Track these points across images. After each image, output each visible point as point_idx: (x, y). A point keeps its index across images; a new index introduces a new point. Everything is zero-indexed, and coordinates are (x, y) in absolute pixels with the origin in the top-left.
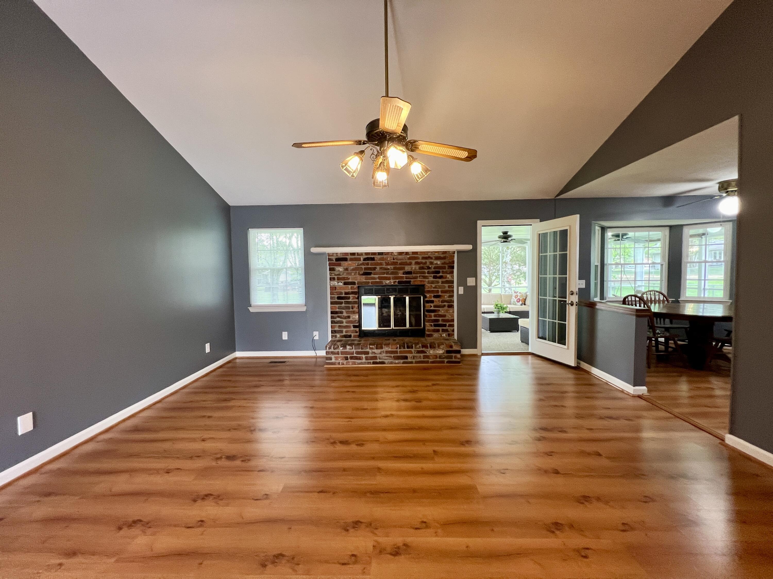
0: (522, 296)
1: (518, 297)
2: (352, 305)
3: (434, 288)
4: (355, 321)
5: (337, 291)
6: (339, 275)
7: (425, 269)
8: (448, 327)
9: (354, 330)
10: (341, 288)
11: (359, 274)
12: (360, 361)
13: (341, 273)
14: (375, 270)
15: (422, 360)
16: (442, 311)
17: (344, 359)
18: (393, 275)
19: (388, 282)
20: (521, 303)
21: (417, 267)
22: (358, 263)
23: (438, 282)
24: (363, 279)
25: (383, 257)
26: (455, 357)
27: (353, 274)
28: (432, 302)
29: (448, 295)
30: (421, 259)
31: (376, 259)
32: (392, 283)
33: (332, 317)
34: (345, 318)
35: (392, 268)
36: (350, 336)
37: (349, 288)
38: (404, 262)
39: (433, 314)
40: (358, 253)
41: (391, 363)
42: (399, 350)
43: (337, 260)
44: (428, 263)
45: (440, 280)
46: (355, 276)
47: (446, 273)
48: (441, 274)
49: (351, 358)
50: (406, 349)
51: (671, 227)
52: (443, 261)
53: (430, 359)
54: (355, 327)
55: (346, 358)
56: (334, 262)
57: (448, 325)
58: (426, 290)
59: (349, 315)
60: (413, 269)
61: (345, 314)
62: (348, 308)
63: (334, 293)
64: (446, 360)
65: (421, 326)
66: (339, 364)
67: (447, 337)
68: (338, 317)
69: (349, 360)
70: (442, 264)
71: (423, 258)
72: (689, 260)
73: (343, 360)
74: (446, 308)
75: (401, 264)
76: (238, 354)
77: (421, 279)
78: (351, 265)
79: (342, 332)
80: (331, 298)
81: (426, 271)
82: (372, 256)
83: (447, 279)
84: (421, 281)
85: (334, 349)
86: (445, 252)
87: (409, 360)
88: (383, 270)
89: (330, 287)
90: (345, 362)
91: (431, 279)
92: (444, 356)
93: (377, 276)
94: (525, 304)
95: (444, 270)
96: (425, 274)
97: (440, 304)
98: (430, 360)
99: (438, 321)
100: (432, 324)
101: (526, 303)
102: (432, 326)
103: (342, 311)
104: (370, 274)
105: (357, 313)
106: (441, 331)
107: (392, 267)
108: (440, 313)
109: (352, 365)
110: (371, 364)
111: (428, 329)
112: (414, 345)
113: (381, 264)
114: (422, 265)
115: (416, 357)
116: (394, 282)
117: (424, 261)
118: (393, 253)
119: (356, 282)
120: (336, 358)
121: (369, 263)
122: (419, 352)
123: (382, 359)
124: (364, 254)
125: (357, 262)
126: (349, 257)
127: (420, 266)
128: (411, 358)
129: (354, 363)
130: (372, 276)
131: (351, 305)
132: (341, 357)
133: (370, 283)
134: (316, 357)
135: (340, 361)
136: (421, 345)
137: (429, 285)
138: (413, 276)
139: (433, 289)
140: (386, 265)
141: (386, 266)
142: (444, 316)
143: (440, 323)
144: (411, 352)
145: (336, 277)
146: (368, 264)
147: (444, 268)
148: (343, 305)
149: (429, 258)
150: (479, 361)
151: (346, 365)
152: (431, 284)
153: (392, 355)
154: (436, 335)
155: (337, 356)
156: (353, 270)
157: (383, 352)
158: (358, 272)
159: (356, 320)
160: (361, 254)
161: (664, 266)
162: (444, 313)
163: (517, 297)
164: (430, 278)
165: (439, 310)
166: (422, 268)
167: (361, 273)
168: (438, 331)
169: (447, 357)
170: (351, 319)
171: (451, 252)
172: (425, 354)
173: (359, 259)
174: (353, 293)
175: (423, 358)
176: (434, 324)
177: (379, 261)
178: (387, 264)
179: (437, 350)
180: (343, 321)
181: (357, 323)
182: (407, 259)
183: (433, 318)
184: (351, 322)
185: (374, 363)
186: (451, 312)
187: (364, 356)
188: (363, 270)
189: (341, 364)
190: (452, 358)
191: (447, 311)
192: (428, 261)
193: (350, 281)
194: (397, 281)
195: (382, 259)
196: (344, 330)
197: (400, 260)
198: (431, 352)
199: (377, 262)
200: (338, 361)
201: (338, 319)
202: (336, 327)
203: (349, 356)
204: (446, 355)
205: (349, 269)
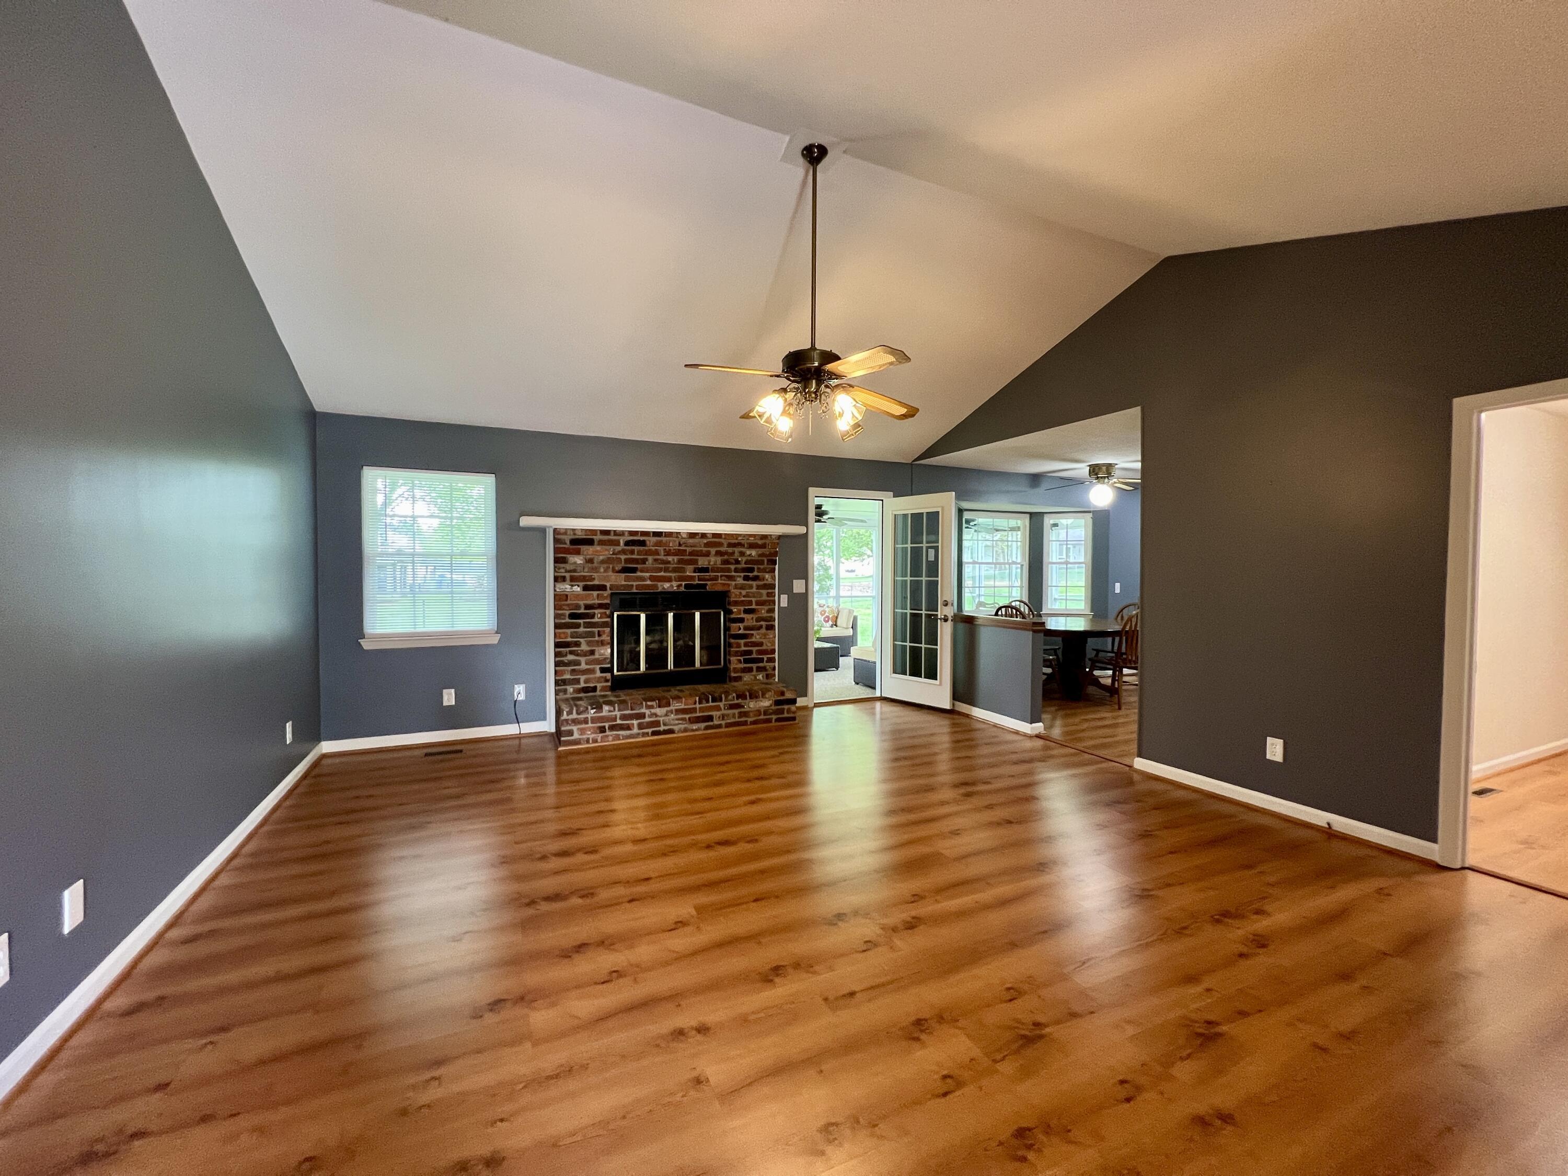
0: (832, 611)
1: (827, 614)
2: (599, 629)
3: (744, 597)
4: (605, 659)
5: (569, 602)
6: (575, 571)
7: (732, 564)
8: (766, 662)
9: (602, 677)
10: (577, 596)
11: (614, 571)
12: (628, 733)
13: (579, 569)
14: (645, 563)
15: (737, 720)
16: (758, 637)
17: (598, 732)
18: (677, 574)
19: (667, 585)
20: (830, 623)
21: (719, 559)
22: (614, 550)
23: (751, 587)
24: (620, 580)
25: (662, 541)
26: (789, 711)
27: (602, 570)
28: (741, 620)
29: (766, 608)
30: (726, 546)
31: (648, 542)
32: (675, 588)
33: (557, 655)
34: (585, 654)
35: (676, 561)
36: (594, 689)
37: (594, 597)
38: (697, 551)
39: (742, 642)
40: (615, 531)
41: (686, 730)
42: (698, 706)
43: (574, 542)
44: (737, 554)
45: (754, 583)
46: (605, 574)
47: (764, 571)
48: (755, 573)
49: (612, 728)
50: (711, 704)
51: (1031, 514)
52: (761, 551)
53: (750, 717)
54: (603, 670)
55: (602, 730)
56: (568, 545)
57: (765, 659)
58: (732, 599)
59: (594, 648)
60: (712, 563)
61: (584, 647)
62: (592, 635)
63: (564, 607)
64: (774, 717)
65: (721, 665)
66: (588, 741)
67: (765, 681)
68: (571, 653)
69: (608, 733)
70: (760, 555)
71: (730, 545)
72: (1050, 560)
73: (596, 733)
74: (763, 631)
75: (691, 554)
76: (328, 747)
77: (724, 580)
78: (599, 552)
79: (577, 681)
80: (557, 616)
81: (733, 567)
82: (642, 538)
83: (765, 582)
84: (724, 584)
85: (578, 713)
86: (764, 537)
87: (716, 722)
88: (660, 564)
89: (555, 595)
90: (599, 736)
91: (740, 581)
92: (771, 711)
93: (648, 574)
94: (836, 625)
95: (762, 567)
96: (731, 572)
97: (755, 623)
98: (750, 720)
99: (750, 652)
100: (742, 658)
101: (838, 623)
102: (740, 661)
103: (579, 641)
104: (634, 570)
105: (608, 644)
106: (755, 669)
107: (676, 558)
108: (753, 640)
109: (613, 740)
110: (648, 736)
111: (735, 669)
112: (723, 695)
113: (657, 553)
114: (726, 557)
115: (728, 715)
116: (679, 586)
117: (730, 550)
118: (680, 535)
119: (608, 585)
120: (582, 731)
121: (634, 550)
122: (732, 707)
123: (668, 725)
124: (626, 533)
125: (612, 548)
126: (597, 538)
127: (722, 558)
128: (719, 717)
129: (617, 737)
130: (639, 574)
131: (596, 630)
132: (594, 727)
133: (635, 587)
134: (520, 736)
135: (588, 736)
136: (734, 695)
137: (737, 592)
138: (710, 575)
139: (743, 599)
140: (665, 555)
141: (666, 557)
142: (761, 644)
143: (754, 656)
144: (718, 708)
145: (568, 575)
146: (632, 552)
147: (762, 563)
148: (582, 629)
149: (740, 545)
150: (811, 715)
151: (601, 742)
152: (739, 591)
153: (687, 716)
154: (747, 677)
155: (583, 726)
156: (603, 562)
157: (671, 712)
158: (611, 566)
159: (607, 658)
160: (622, 533)
161: (1024, 567)
162: (761, 638)
163: (825, 613)
164: (738, 579)
165: (753, 634)
166: (726, 562)
167: (618, 567)
168: (750, 670)
169: (776, 712)
170: (597, 656)
171: (773, 537)
172: (742, 710)
173: (618, 544)
174: (601, 606)
175: (739, 717)
176: (744, 659)
177: (653, 548)
178: (668, 553)
179: (761, 701)
180: (580, 660)
181: (608, 663)
182: (702, 546)
183: (743, 648)
184: (598, 662)
185: (654, 733)
186: (771, 636)
187: (635, 722)
188: (623, 563)
189: (591, 742)
190: (783, 713)
191: (765, 635)
192: (737, 550)
193: (596, 582)
194: (683, 583)
195: (658, 544)
196: (583, 678)
197: (691, 546)
198: (752, 705)
199: (650, 550)
200: (585, 737)
201: (571, 657)
202: (565, 673)
203: (607, 725)
204: (773, 707)
205: (595, 561)
